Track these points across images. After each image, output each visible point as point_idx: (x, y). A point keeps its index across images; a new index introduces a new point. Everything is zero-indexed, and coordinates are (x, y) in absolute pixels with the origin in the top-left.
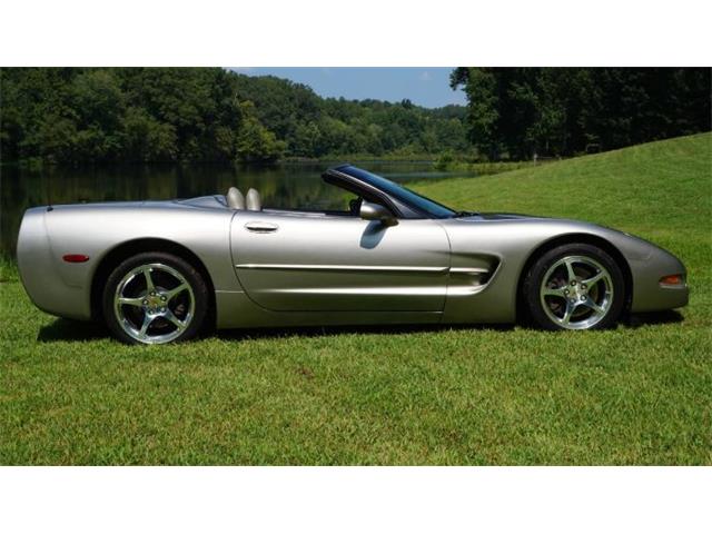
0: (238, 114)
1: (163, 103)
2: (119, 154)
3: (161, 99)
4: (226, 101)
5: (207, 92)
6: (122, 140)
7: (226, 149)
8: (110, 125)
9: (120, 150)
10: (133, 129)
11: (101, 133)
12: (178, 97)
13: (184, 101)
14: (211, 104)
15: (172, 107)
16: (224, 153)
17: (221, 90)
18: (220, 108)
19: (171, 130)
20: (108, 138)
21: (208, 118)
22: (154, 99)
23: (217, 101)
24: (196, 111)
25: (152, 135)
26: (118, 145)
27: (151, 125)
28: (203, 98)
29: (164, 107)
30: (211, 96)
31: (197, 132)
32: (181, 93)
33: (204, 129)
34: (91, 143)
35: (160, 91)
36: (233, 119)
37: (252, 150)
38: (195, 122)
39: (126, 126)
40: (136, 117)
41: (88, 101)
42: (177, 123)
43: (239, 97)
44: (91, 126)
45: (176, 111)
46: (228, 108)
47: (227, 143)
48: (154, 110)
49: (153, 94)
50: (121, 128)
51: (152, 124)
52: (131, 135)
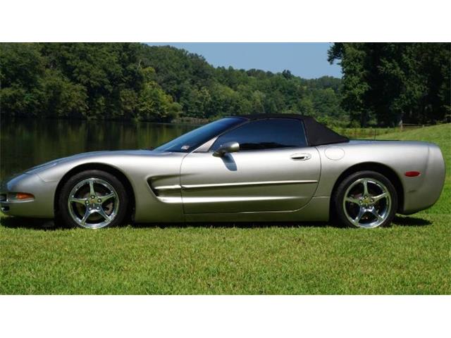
0: (141, 78)
1: (76, 67)
2: (36, 110)
3: (74, 63)
4: (131, 67)
5: (114, 59)
6: (39, 98)
7: (129, 108)
8: (29, 84)
9: (38, 107)
10: (49, 88)
11: (23, 91)
12: (90, 62)
13: (94, 65)
14: (118, 69)
15: (84, 70)
16: (126, 111)
17: (127, 57)
18: (126, 73)
19: (82, 90)
20: (28, 96)
21: (114, 80)
22: (69, 63)
23: (124, 67)
24: (105, 75)
25: (65, 94)
26: (36, 102)
27: (65, 86)
28: (110, 63)
29: (77, 70)
30: (119, 63)
31: (105, 93)
32: (92, 58)
33: (111, 90)
34: (13, 99)
35: (74, 56)
36: (135, 82)
37: (152, 110)
38: (104, 84)
39: (43, 85)
40: (53, 77)
41: (12, 62)
42: (88, 85)
43: (142, 63)
44: (14, 84)
45: (87, 74)
46: (133, 73)
47: (131, 104)
48: (69, 72)
49: (68, 59)
50: (39, 87)
51: (66, 84)
52: (48, 93)
